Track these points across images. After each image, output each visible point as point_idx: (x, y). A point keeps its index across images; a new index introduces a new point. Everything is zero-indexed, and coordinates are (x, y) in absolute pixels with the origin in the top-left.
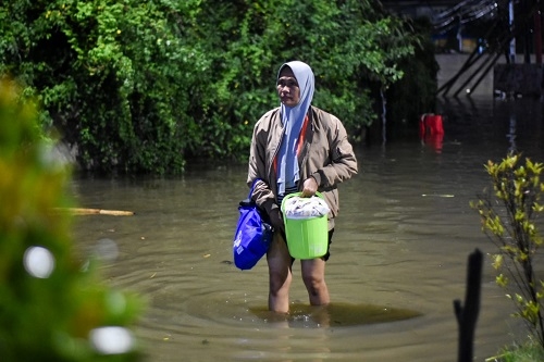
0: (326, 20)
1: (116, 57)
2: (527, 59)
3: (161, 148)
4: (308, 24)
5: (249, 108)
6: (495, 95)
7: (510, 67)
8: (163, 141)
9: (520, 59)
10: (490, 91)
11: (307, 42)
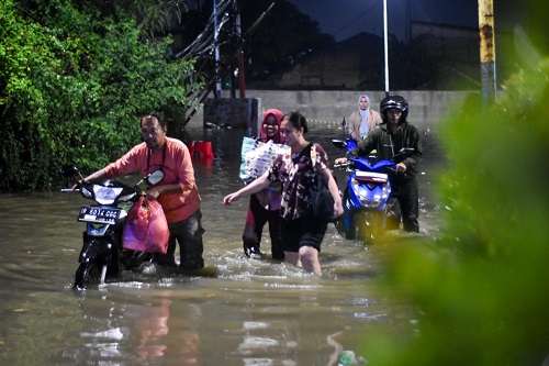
0: (143, 60)
1: (30, 90)
2: (233, 94)
3: (34, 167)
4: (127, 64)
5: (88, 134)
6: (206, 127)
7: (218, 102)
8: (36, 161)
9: (227, 95)
10: (201, 123)
11: (127, 79)
